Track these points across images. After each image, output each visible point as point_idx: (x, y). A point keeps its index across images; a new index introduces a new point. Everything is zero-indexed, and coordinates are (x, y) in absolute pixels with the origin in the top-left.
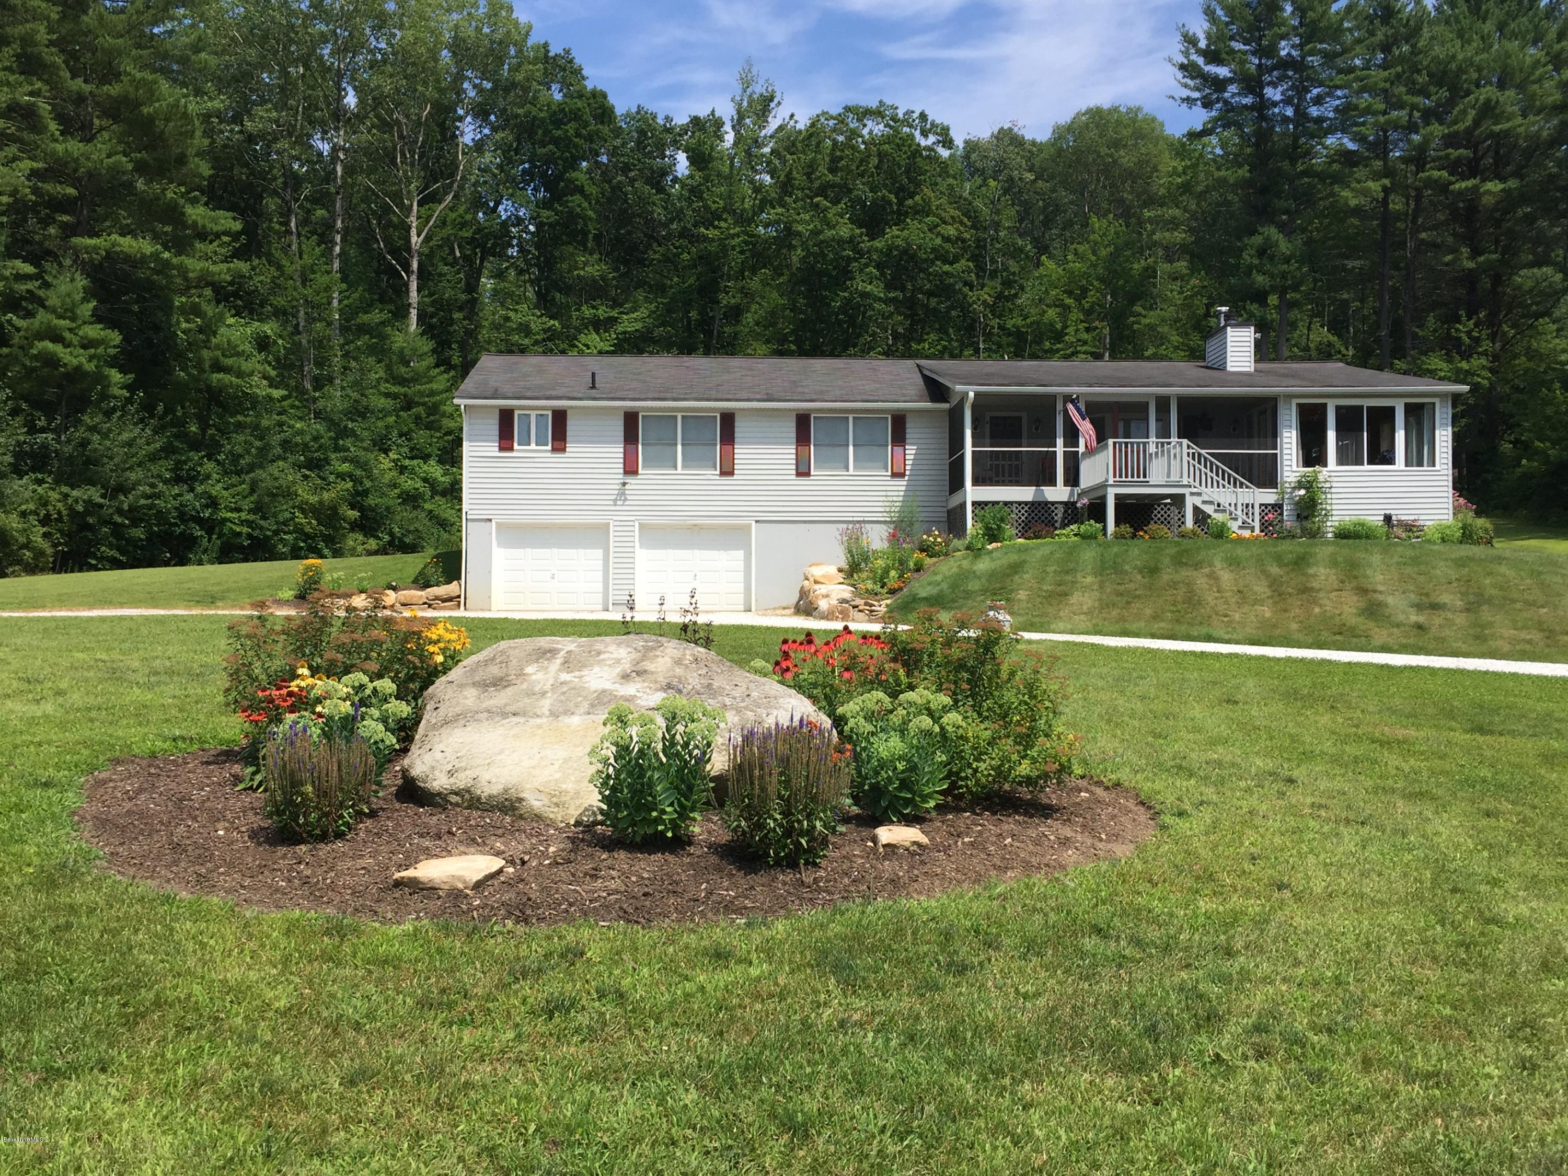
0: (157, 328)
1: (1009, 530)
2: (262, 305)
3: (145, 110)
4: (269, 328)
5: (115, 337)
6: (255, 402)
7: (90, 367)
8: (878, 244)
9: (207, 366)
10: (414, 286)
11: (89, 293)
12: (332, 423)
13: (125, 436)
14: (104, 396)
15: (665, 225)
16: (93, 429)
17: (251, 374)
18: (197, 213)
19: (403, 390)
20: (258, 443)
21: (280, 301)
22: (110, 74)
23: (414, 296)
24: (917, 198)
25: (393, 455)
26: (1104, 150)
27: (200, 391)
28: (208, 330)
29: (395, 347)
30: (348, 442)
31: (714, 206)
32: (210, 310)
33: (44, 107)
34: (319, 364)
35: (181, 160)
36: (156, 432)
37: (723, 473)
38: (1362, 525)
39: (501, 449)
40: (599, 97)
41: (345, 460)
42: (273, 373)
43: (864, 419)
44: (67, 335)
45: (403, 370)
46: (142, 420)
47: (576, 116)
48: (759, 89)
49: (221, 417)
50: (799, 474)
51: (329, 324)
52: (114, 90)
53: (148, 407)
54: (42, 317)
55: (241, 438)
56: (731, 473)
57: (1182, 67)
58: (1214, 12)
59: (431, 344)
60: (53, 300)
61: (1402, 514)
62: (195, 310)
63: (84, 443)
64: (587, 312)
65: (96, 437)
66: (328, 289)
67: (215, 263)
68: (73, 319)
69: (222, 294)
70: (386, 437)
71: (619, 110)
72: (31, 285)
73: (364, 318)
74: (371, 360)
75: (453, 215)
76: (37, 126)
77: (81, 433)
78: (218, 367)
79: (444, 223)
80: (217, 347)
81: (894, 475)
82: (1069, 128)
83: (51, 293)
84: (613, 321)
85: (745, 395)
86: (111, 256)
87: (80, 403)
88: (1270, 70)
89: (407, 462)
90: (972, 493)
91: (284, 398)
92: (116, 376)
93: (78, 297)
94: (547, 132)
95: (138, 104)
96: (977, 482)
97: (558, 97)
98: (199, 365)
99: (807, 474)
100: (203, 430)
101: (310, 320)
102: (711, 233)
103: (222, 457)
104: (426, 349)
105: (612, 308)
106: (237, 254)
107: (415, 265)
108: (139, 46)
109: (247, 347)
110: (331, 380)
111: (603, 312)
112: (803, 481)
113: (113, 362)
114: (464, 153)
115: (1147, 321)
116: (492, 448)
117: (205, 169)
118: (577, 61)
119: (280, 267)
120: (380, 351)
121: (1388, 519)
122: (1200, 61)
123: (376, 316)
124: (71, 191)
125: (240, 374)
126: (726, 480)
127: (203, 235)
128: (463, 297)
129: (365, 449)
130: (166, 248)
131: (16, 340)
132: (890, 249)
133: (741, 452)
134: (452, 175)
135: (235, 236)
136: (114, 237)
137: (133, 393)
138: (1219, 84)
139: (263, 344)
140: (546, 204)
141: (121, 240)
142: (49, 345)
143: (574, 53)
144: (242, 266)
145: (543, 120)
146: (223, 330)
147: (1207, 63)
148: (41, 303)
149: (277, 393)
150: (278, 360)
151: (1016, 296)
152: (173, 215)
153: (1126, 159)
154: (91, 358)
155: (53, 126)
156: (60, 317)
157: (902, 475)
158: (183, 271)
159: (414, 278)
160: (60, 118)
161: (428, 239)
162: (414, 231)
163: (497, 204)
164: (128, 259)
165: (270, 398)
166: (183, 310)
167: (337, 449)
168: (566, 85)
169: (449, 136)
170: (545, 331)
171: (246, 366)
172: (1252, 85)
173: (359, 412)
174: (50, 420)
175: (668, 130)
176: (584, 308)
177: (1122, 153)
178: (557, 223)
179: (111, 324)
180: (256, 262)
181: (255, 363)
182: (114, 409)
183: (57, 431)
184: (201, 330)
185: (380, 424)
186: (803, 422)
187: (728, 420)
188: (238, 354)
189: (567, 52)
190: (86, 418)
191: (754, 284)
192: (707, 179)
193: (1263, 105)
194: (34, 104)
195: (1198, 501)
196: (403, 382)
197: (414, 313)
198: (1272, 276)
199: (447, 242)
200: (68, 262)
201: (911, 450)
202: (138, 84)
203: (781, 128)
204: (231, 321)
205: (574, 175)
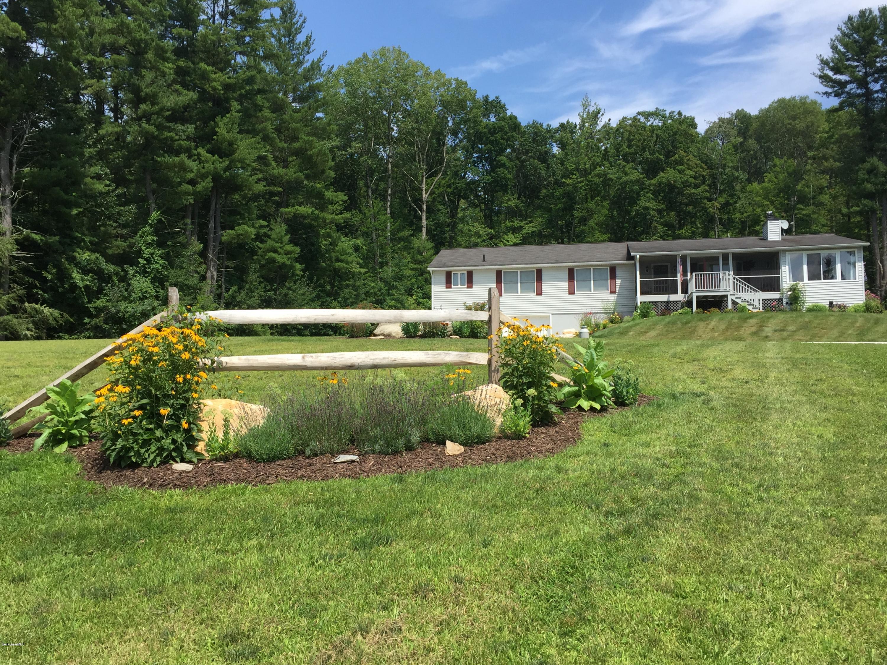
0: (313, 244)
1: (653, 313)
2: (357, 231)
3: (309, 153)
4: (359, 242)
5: (298, 249)
6: (353, 275)
7: (288, 263)
8: (654, 181)
9: (334, 259)
10: (424, 218)
11: (287, 232)
12: (386, 283)
13: (302, 291)
14: (294, 275)
15: (546, 179)
16: (289, 289)
17: (352, 263)
18: (329, 194)
19: (419, 267)
20: (355, 293)
21: (364, 229)
22: (295, 138)
23: (424, 222)
24: (677, 156)
25: (414, 297)
26: (787, 121)
27: (331, 271)
28: (334, 244)
29: (416, 246)
30: (394, 292)
31: (570, 168)
32: (335, 235)
33: (270, 156)
34: (381, 256)
35: (323, 172)
36: (313, 289)
37: (537, 294)
38: (816, 306)
39: (447, 288)
40: (513, 118)
41: (392, 300)
42: (361, 262)
43: (598, 269)
44: (279, 250)
45: (419, 257)
46: (308, 284)
47: (501, 129)
48: (592, 109)
49: (339, 282)
50: (570, 294)
51: (386, 238)
52: (296, 145)
53: (310, 279)
54: (270, 243)
55: (348, 291)
56: (541, 294)
57: (820, 77)
58: (837, 47)
59: (432, 245)
60: (274, 236)
61: (838, 301)
62: (329, 236)
63: (286, 295)
64: (509, 224)
65: (291, 292)
66: (385, 222)
67: (337, 214)
68: (281, 243)
69: (339, 228)
70: (411, 289)
71: (524, 124)
72: (265, 230)
73: (401, 234)
74: (405, 253)
75: (443, 182)
76: (267, 164)
77: (285, 291)
78: (338, 260)
79: (439, 185)
80: (338, 251)
81: (611, 292)
82: (768, 110)
83: (273, 232)
84: (521, 228)
85: (546, 261)
86: (296, 216)
87: (284, 278)
88: (872, 75)
89: (421, 300)
90: (640, 298)
91: (366, 273)
92: (298, 266)
93: (283, 233)
94: (487, 138)
95: (307, 150)
96: (642, 293)
97: (493, 119)
98: (330, 259)
99: (574, 293)
100: (332, 288)
101: (378, 236)
102: (568, 181)
103: (340, 299)
104: (430, 247)
105: (522, 221)
106: (347, 209)
107: (425, 208)
108: (306, 126)
109: (350, 251)
110: (387, 263)
111: (516, 224)
112: (572, 296)
113: (297, 260)
114: (447, 153)
115: (804, 212)
116: (443, 288)
117: (332, 174)
118: (503, 102)
119: (364, 214)
120: (408, 248)
121: (831, 303)
122: (830, 73)
123: (406, 233)
124: (280, 189)
125: (347, 263)
126: (539, 297)
127: (332, 203)
128: (449, 220)
129: (402, 294)
130: (317, 209)
131: (259, 253)
132: (660, 184)
133: (545, 285)
134: (441, 164)
135: (345, 202)
136: (297, 207)
137: (304, 272)
138: (842, 85)
139: (357, 249)
140: (488, 173)
141: (300, 208)
142: (272, 254)
143: (501, 98)
144: (348, 215)
145: (485, 133)
146: (340, 244)
147: (835, 74)
148: (269, 236)
149: (363, 270)
150: (363, 256)
151: (736, 202)
152: (320, 195)
153: (800, 125)
154: (288, 259)
155: (274, 164)
156: (277, 242)
157: (615, 292)
158: (324, 219)
159: (424, 213)
160: (276, 159)
161: (431, 194)
162: (424, 192)
163: (465, 174)
164: (303, 217)
165: (360, 273)
166: (324, 236)
167: (389, 295)
168: (497, 114)
169: (441, 143)
170: (488, 235)
171: (350, 259)
172: (862, 83)
173: (399, 278)
174: (272, 285)
175: (548, 131)
176: (507, 222)
177: (797, 122)
178: (493, 182)
179: (296, 245)
180: (354, 212)
181: (354, 258)
182: (297, 280)
183: (275, 291)
184: (331, 244)
185: (409, 283)
186: (571, 272)
187: (539, 272)
188: (347, 254)
189: (497, 98)
190: (287, 284)
191: (592, 205)
192: (567, 154)
193: (869, 93)
194: (266, 156)
195: (734, 298)
196: (420, 263)
197: (424, 230)
198: (875, 184)
199: (441, 195)
200: (279, 219)
201: (618, 282)
202: (306, 142)
203: (604, 127)
204: (343, 239)
205: (500, 158)
